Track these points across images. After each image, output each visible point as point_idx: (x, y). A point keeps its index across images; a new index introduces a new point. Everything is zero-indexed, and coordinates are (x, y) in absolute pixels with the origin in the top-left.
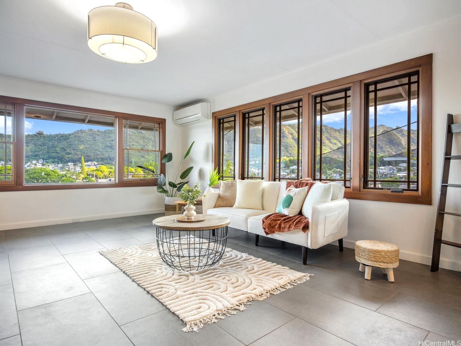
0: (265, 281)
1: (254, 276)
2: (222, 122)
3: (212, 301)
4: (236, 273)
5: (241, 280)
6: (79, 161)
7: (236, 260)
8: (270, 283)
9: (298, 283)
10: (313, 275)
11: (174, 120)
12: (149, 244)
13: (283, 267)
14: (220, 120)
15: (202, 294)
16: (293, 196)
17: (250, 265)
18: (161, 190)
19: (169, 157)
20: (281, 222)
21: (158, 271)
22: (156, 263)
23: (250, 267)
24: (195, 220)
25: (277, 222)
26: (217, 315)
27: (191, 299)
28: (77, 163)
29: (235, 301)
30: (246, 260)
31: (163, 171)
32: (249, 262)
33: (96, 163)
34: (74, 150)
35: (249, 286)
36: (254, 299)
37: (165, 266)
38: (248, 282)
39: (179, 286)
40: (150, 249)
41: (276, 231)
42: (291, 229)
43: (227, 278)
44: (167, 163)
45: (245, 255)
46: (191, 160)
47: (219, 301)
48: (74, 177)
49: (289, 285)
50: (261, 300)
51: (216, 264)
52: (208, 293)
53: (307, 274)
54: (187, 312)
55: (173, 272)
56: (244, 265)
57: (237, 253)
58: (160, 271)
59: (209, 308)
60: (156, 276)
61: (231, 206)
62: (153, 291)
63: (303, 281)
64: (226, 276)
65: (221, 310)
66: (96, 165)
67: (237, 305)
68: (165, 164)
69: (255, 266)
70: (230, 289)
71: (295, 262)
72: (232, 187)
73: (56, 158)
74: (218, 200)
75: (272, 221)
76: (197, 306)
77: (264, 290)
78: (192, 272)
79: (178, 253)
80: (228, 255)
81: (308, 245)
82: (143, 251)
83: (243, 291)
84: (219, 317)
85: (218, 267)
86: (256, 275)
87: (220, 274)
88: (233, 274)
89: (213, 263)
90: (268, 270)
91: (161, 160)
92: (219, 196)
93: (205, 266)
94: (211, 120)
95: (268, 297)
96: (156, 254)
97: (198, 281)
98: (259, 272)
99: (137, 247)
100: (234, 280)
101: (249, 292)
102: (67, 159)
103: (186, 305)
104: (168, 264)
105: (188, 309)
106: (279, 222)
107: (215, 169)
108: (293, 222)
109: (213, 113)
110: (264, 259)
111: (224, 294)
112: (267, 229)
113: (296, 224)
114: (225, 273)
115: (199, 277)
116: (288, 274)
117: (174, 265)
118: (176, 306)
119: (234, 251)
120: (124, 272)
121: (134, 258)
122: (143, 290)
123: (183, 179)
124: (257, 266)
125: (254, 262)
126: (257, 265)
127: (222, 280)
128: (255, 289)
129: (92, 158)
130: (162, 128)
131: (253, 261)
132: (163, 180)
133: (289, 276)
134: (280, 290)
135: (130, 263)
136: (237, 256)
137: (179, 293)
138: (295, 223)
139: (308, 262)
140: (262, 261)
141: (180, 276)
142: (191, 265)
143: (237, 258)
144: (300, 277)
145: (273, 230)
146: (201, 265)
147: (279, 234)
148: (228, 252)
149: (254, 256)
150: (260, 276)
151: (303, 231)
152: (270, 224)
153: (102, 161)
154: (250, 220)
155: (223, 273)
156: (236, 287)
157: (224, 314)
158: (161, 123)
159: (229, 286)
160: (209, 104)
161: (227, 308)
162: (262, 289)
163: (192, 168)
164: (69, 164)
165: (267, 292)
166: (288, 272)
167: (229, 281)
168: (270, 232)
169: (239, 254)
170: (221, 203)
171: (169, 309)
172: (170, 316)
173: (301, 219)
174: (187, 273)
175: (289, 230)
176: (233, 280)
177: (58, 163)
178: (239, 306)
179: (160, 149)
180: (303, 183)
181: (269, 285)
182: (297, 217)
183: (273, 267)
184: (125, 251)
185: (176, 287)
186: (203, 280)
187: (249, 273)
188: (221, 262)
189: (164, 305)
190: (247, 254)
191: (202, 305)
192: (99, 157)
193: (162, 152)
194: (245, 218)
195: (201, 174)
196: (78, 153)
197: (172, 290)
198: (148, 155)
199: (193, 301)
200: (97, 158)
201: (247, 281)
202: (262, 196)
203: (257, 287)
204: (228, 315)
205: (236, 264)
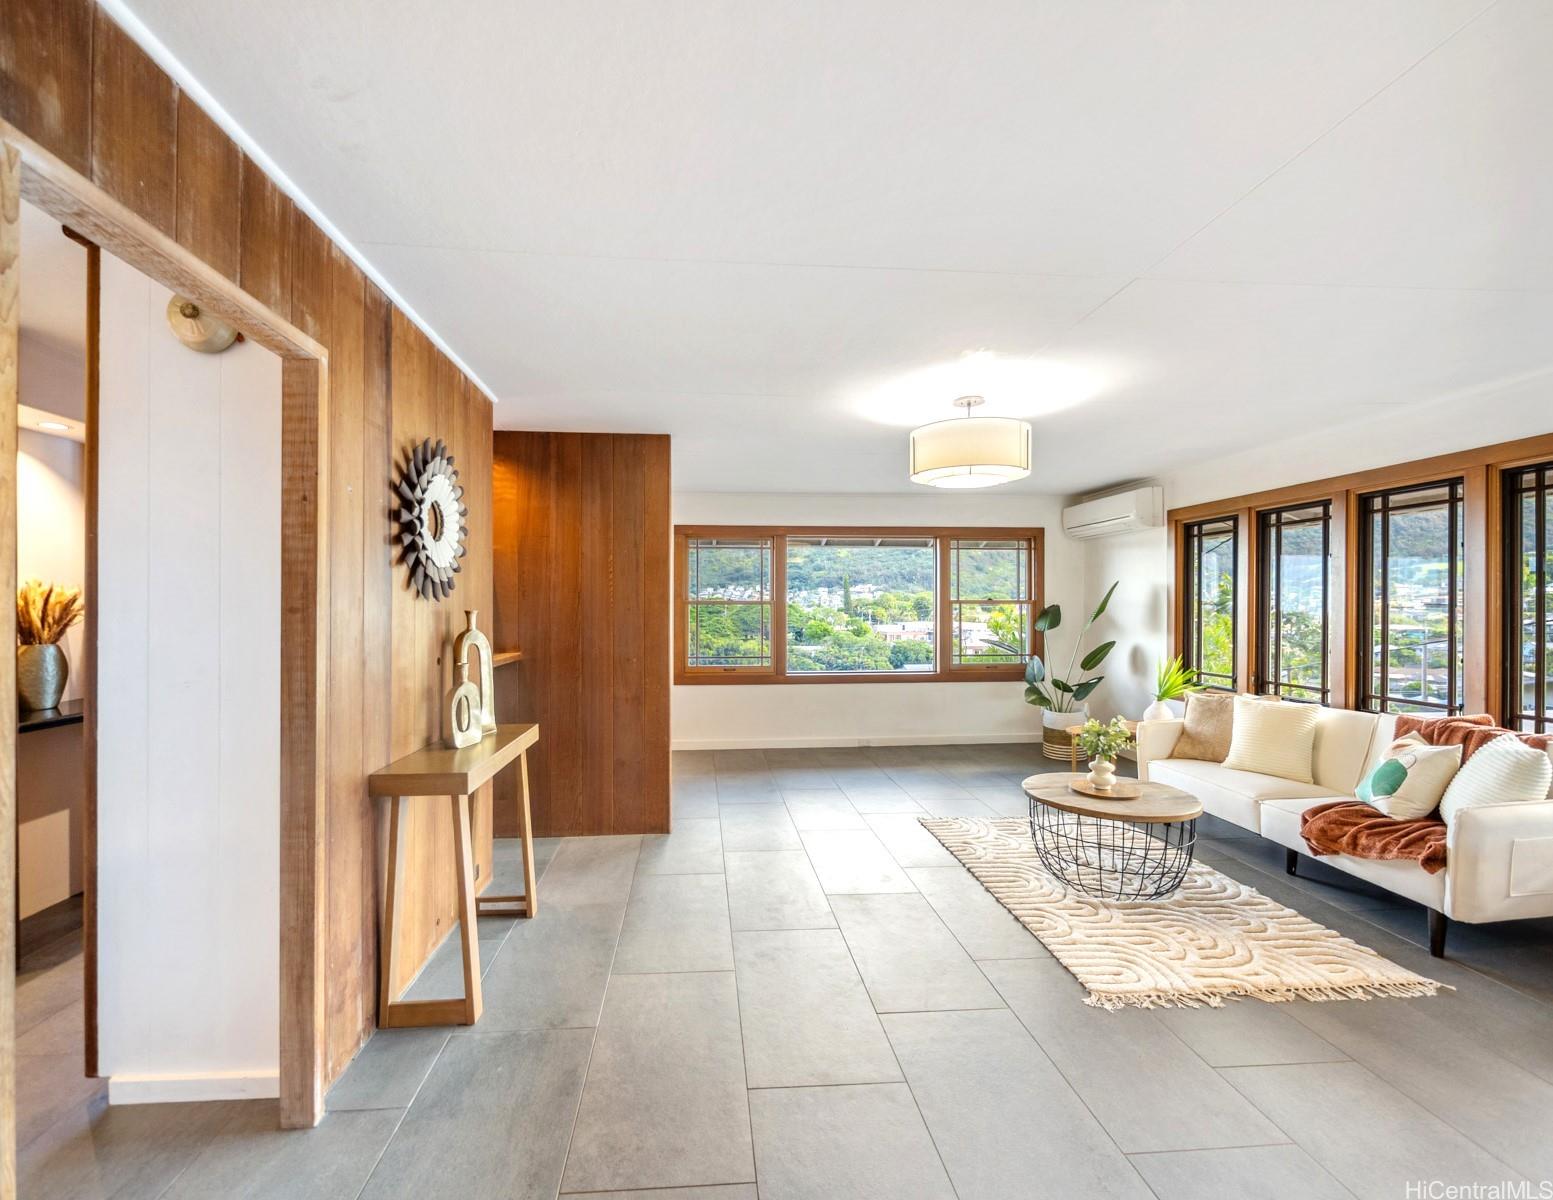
0: (1291, 965)
1: (1263, 946)
2: (1196, 532)
3: (1146, 970)
4: (1214, 929)
5: (1223, 946)
6: (838, 583)
7: (1221, 899)
8: (1304, 973)
9: (1392, 994)
10: (1453, 988)
11: (1066, 527)
12: (1011, 820)
13: (1357, 946)
14: (1188, 528)
15: (1125, 950)
16: (1406, 766)
17: (1257, 920)
18: (1033, 697)
19: (1052, 616)
20: (1359, 832)
21: (1034, 884)
22: (1028, 864)
23: (1254, 924)
24: (1115, 796)
25: (1346, 828)
26: (1154, 998)
27: (1102, 954)
28: (836, 588)
29: (1200, 984)
30: (1247, 904)
31: (1038, 649)
32: (1255, 910)
33: (873, 588)
34: (829, 559)
35: (1241, 965)
36: (1248, 993)
37: (1047, 876)
38: (1242, 955)
39: (1075, 922)
40: (1012, 831)
41: (1344, 851)
42: (1387, 856)
43: (1189, 933)
44: (1048, 633)
45: (1246, 892)
46: (1112, 624)
47: (1163, 974)
48: (830, 619)
49: (1360, 991)
50: (1268, 1000)
51: (1165, 896)
52: (1140, 952)
53: (1431, 981)
54: (1091, 973)
55: (1064, 891)
56: (1241, 915)
57: (1227, 881)
58: (1036, 882)
59: (1139, 980)
60: (1031, 891)
61: (1217, 759)
62: (1027, 919)
63: (1410, 994)
64: (1188, 928)
65: (1165, 992)
66: (873, 593)
67: (1204, 994)
68: (1042, 633)
69: (1270, 925)
70: (1193, 957)
71: (1404, 943)
72: (1220, 713)
73: (797, 578)
74: (1179, 740)
75: (1330, 823)
76: (1116, 969)
77: (1282, 983)
78: (1106, 900)
79: (1074, 854)
80: (1200, 881)
81: (1445, 909)
82: (1000, 833)
83: (1226, 971)
84: (1159, 1002)
85: (1170, 903)
86: (1270, 946)
87: (1173, 920)
88: (1207, 928)
89: (1158, 894)
90: (1307, 942)
91: (1035, 621)
92: (1184, 732)
93: (1137, 895)
94: (1166, 527)
95: (1288, 1000)
96: (1028, 846)
97: (1118, 922)
98: (1280, 942)
99: (987, 822)
100: (1205, 941)
101: (1240, 976)
102: (817, 581)
103: (1090, 961)
104: (1054, 874)
105: (1094, 969)
106: (1353, 829)
107: (1176, 657)
108: (1398, 839)
109: (1170, 513)
110: (1302, 913)
111: (1176, 964)
112: (1313, 841)
113: (1406, 846)
114: (1185, 922)
115: (1121, 916)
116: (1369, 965)
117: (1067, 877)
118: (1070, 957)
119: (1219, 875)
120: (969, 870)
121: (984, 845)
122: (1006, 911)
123: (1088, 670)
124: (1277, 926)
125: (1270, 913)
126: (1277, 923)
127: (1176, 935)
128: (1257, 974)
129: (864, 577)
130: (1035, 549)
131: (1267, 910)
132: (1039, 669)
133: (1369, 971)
134: (1328, 996)
135: (978, 854)
136: (1225, 890)
137: (1076, 935)
138: (1403, 841)
139: (1448, 952)
140: (1296, 916)
141: (1078, 902)
142: (1105, 886)
143: (1223, 895)
144: (1405, 983)
145: (1334, 847)
146: (1127, 889)
147: (1351, 860)
148: (1200, 874)
149: (1276, 900)
150: (1280, 951)
151: (1425, 868)
152: (1323, 831)
153: (886, 582)
154: (1267, 807)
155: (1179, 921)
156: (1207, 958)
157: (1170, 1001)
158: (1033, 538)
159: (1192, 951)
160: (1158, 490)
161: (1178, 991)
162: (1276, 980)
163: (1112, 644)
164: (820, 590)
165: (1289, 990)
166: (1368, 962)
167: (1192, 940)
168: (1324, 850)
169: (1232, 886)
170: (1187, 749)
171: (1058, 960)
172: (1061, 971)
173: (1429, 834)
174: (1095, 900)
175: (1381, 858)
176: (1202, 942)
177: (800, 590)
178: (1210, 997)
179: (1030, 598)
180: (1454, 730)
181: (1301, 976)
182: (1416, 825)
183: (1323, 938)
184: (965, 827)
185: (1071, 923)
186: (1130, 924)
187: (1249, 937)
188: (1178, 895)
189: (1046, 948)
190: (1254, 889)
191: (1125, 970)
192: (879, 573)
193: (1034, 604)
194: (1252, 801)
195: (1137, 660)
196: (837, 566)
197: (1062, 927)
198: (993, 564)
199: (1105, 958)
200: (875, 576)
201: (1239, 951)
202: (1315, 747)
203: (1262, 971)
204: (1180, 1005)
205: (1217, 909)
